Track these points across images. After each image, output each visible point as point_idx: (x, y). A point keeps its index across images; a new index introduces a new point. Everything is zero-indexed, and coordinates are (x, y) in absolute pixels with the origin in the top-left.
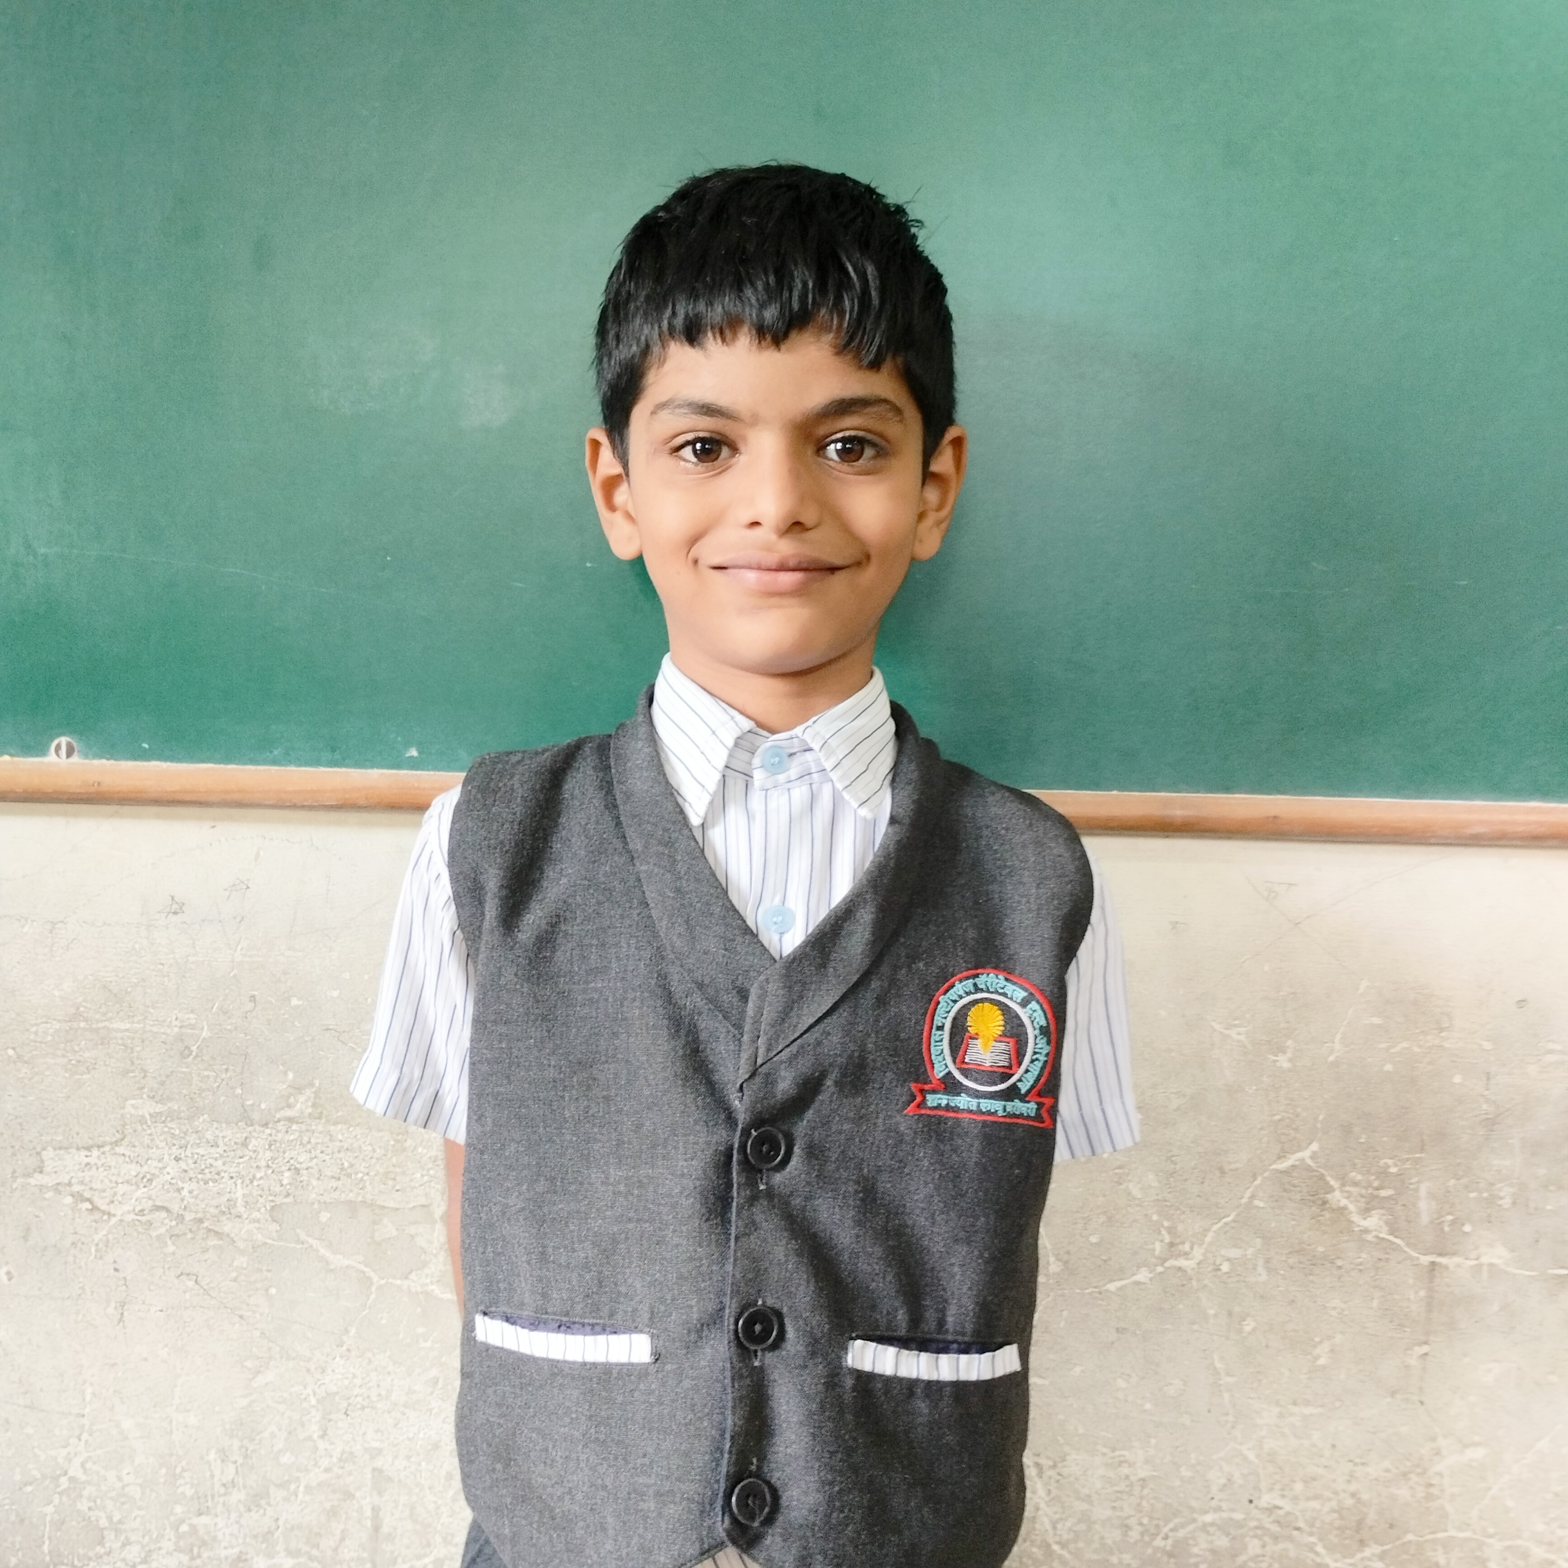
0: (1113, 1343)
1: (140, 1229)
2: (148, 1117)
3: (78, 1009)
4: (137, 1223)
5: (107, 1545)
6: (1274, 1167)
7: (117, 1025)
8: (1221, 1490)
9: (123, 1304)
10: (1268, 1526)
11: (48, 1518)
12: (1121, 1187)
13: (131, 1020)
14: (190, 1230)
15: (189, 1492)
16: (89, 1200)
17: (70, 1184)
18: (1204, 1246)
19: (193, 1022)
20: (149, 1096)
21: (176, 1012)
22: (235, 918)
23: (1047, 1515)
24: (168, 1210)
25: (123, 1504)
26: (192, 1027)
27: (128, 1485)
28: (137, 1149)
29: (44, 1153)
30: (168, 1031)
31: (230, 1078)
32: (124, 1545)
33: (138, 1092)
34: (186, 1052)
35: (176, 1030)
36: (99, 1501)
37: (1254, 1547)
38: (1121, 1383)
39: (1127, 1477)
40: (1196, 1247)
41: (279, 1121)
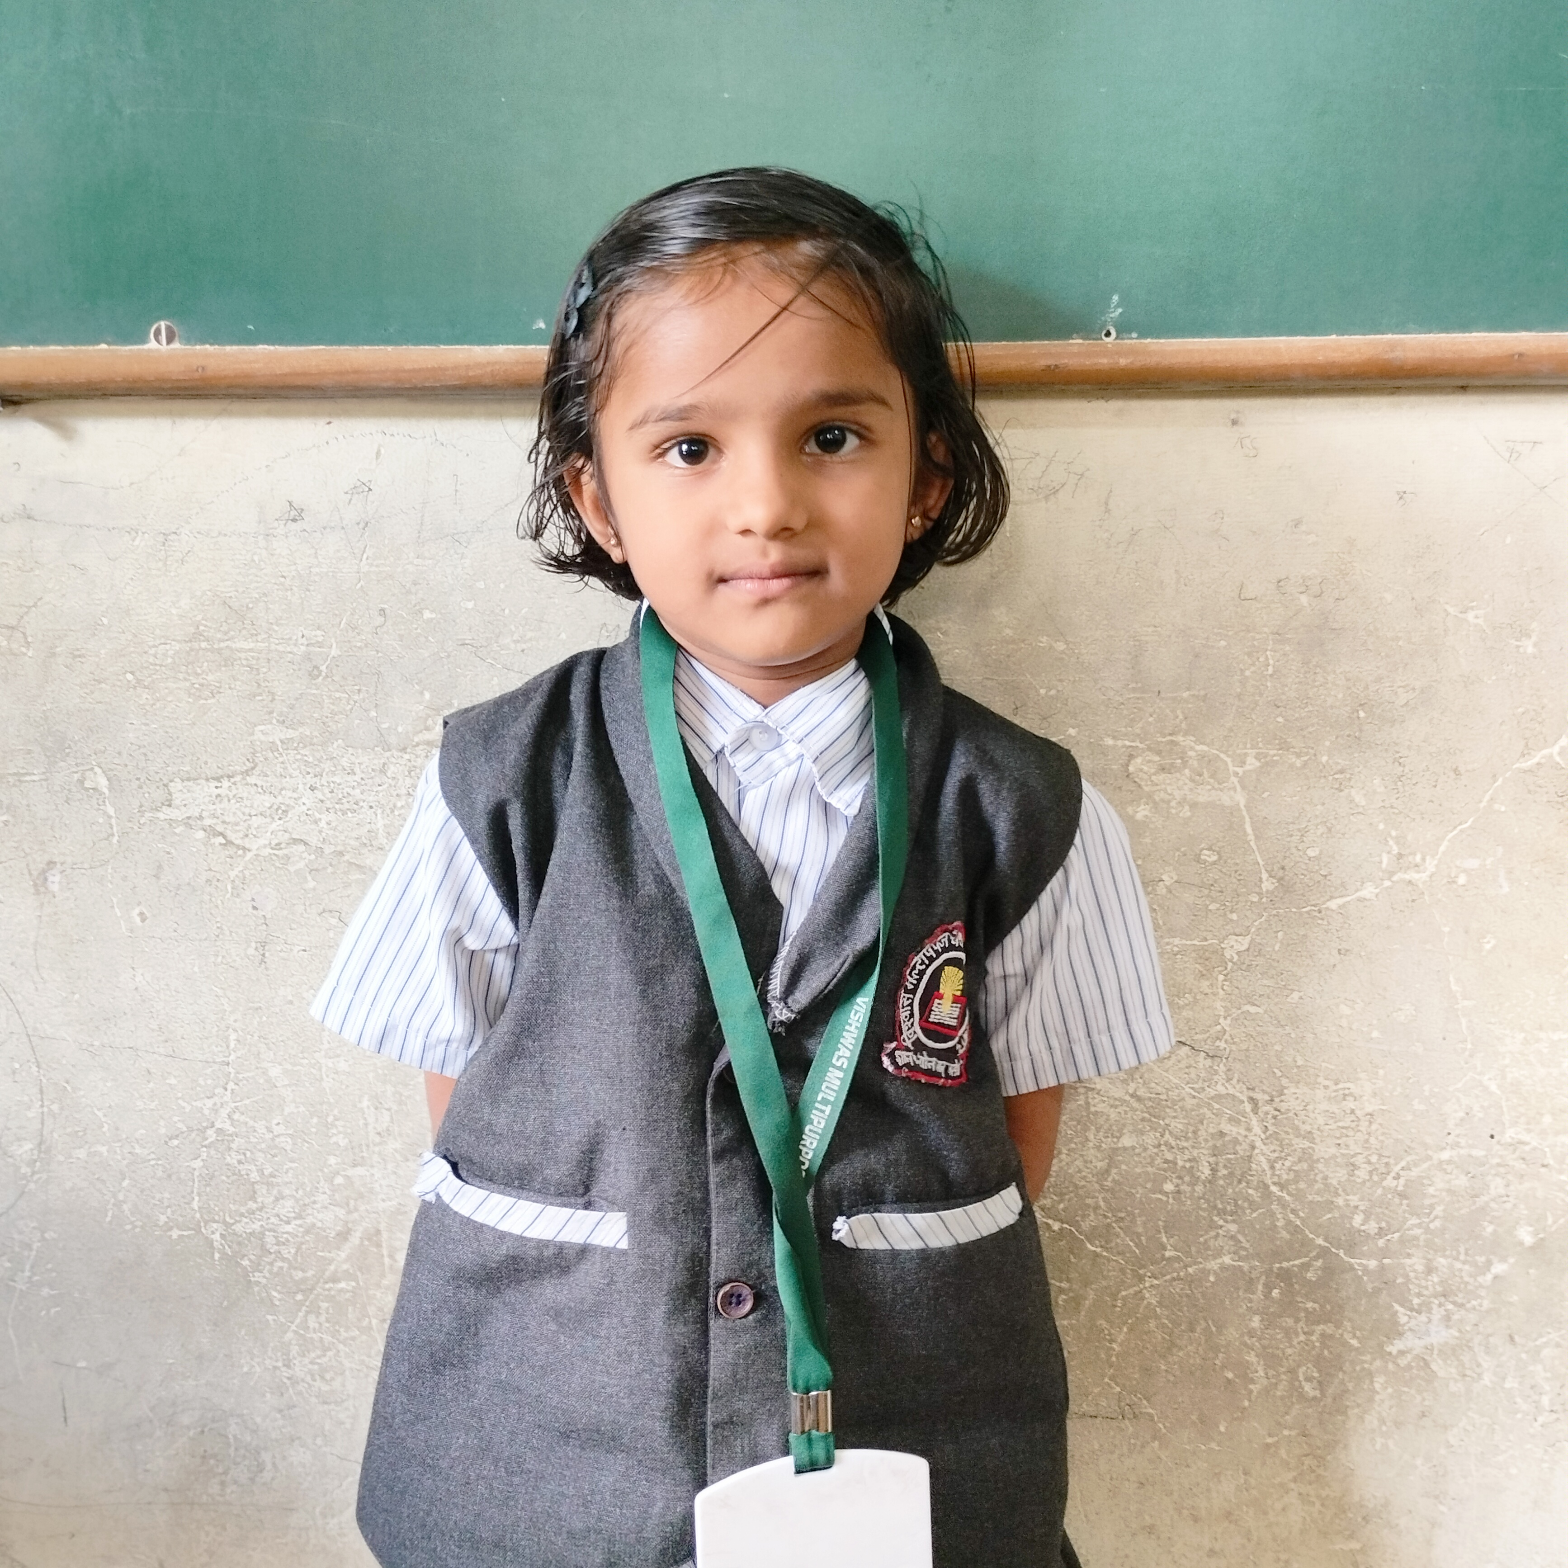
0: (1334, 966)
1: (277, 864)
2: (279, 743)
3: (198, 628)
4: (274, 858)
5: (259, 1200)
6: (1517, 765)
7: (240, 644)
8: (1456, 1125)
9: (264, 944)
10: (1511, 1163)
11: (196, 1173)
12: (1342, 794)
13: (254, 638)
14: (331, 865)
15: (343, 1142)
16: (221, 834)
17: (201, 818)
18: (1438, 857)
19: (320, 639)
20: (278, 721)
21: (302, 628)
22: (358, 524)
23: (1264, 1154)
24: (306, 844)
25: (273, 1156)
26: (320, 645)
27: (278, 1136)
28: (269, 779)
29: (172, 784)
30: (295, 650)
31: (364, 700)
32: (277, 1199)
33: (267, 717)
34: (314, 673)
35: (303, 648)
36: (248, 1154)
37: (1497, 1186)
38: (1345, 1010)
39: (1352, 1112)
40: (1428, 858)
41: (418, 745)
